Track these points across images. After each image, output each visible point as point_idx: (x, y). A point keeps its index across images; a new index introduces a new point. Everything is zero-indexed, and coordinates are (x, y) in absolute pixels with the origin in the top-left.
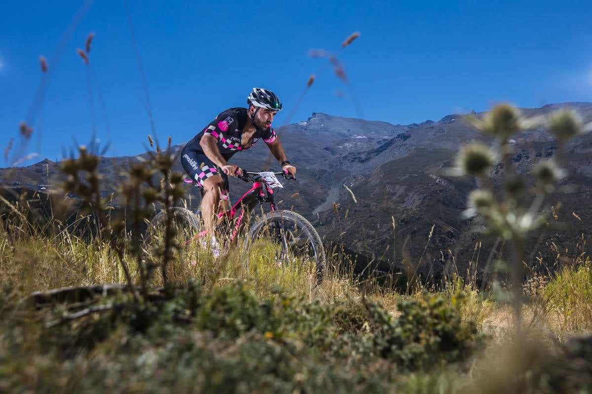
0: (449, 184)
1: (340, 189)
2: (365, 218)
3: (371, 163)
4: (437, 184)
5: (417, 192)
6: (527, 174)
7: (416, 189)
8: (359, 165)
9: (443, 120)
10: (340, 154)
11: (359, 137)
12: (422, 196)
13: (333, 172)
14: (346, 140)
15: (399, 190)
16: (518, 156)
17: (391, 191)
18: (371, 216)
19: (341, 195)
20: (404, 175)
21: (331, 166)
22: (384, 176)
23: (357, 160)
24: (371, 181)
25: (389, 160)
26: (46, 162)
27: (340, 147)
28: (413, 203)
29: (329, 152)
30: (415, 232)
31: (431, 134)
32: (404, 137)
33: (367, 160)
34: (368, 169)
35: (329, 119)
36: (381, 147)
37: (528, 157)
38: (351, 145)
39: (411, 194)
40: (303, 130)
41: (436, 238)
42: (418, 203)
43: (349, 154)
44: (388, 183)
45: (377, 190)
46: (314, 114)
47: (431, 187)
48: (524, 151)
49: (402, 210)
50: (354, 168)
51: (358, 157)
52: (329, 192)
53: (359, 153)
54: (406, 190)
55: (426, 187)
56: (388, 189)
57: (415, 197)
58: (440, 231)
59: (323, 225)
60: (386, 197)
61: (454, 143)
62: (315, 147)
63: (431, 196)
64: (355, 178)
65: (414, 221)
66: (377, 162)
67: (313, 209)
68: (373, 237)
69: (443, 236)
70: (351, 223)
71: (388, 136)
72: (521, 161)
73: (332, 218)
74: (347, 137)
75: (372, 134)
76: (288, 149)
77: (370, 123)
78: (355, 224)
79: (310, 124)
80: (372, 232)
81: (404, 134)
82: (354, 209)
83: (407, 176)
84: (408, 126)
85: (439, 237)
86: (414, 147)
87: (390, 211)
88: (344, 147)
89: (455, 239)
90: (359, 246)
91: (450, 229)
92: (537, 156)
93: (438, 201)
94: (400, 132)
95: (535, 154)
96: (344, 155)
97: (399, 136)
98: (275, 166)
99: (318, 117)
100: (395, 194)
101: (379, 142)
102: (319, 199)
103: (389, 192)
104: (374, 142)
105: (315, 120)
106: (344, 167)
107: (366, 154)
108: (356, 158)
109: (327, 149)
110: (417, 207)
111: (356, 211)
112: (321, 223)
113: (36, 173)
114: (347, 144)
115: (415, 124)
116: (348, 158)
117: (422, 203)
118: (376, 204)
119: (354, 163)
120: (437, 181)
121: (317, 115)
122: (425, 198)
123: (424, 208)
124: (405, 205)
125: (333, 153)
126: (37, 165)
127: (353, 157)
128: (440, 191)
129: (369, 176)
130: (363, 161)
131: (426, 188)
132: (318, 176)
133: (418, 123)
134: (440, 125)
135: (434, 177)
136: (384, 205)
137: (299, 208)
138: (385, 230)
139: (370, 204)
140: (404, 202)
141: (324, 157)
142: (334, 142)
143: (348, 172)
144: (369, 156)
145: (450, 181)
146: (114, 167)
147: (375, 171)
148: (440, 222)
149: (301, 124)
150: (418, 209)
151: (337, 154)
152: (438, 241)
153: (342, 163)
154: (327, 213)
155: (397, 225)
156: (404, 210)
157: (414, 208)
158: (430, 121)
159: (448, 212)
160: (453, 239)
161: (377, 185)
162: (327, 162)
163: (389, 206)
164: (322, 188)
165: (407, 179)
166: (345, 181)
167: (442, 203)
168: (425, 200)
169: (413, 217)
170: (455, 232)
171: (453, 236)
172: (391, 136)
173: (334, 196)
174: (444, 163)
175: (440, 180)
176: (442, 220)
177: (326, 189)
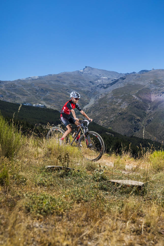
0: (140, 100)
2: (104, 111)
3: (108, 89)
4: (135, 99)
5: (126, 102)
7: (126, 101)
8: (103, 89)
9: (140, 72)
10: (96, 84)
11: (104, 78)
12: (128, 104)
13: (92, 92)
14: (99, 79)
15: (119, 101)
18: (107, 111)
19: (95, 101)
20: (122, 95)
21: (92, 89)
22: (113, 94)
24: (108, 96)
25: (116, 88)
27: (96, 81)
28: (125, 106)
29: (91, 83)
30: (124, 118)
31: (134, 78)
32: (123, 79)
33: (107, 87)
34: (107, 91)
36: (113, 82)
38: (101, 81)
39: (124, 103)
40: (81, 73)
42: (126, 106)
43: (100, 84)
44: (115, 98)
45: (110, 100)
46: (86, 67)
47: (132, 100)
49: (120, 109)
50: (101, 91)
52: (91, 100)
53: (104, 85)
54: (122, 101)
57: (126, 104)
58: (135, 118)
61: (144, 82)
62: (86, 81)
63: (132, 104)
64: (101, 95)
65: (124, 114)
66: (111, 88)
67: (84, 107)
68: (107, 119)
69: (136, 121)
70: (99, 113)
71: (116, 78)
73: (91, 111)
75: (110, 77)
76: (74, 81)
77: (109, 72)
79: (84, 71)
80: (107, 117)
81: (123, 77)
84: (125, 74)
85: (134, 121)
87: (115, 109)
89: (141, 122)
90: (101, 123)
91: (139, 118)
93: (135, 106)
94: (121, 76)
97: (121, 78)
98: (69, 88)
100: (117, 102)
101: (112, 80)
102: (86, 103)
103: (115, 101)
104: (110, 80)
105: (86, 69)
106: (97, 90)
107: (106, 85)
108: (102, 87)
109: (91, 82)
110: (126, 108)
111: (101, 108)
114: (99, 81)
115: (128, 73)
116: (99, 86)
117: (128, 107)
118: (109, 106)
119: (101, 89)
121: (87, 67)
122: (130, 104)
123: (129, 109)
125: (93, 84)
128: (136, 102)
129: (107, 94)
130: (105, 88)
131: (130, 101)
132: (86, 93)
133: (129, 73)
134: (139, 74)
135: (134, 96)
136: (113, 107)
138: (112, 117)
139: (107, 106)
140: (121, 106)
141: (89, 85)
142: (93, 79)
143: (98, 92)
144: (108, 86)
145: (141, 98)
146: (5, 85)
147: (110, 92)
148: (135, 115)
149: (81, 71)
150: (126, 109)
151: (94, 84)
152: (133, 123)
153: (96, 88)
154: (89, 109)
155: (117, 115)
156: (121, 109)
157: (124, 108)
158: (134, 72)
159: (138, 111)
160: (140, 122)
161: (110, 98)
162: (90, 88)
163: (114, 107)
164: (87, 98)
165: (123, 97)
166: (97, 96)
167: (136, 107)
168: (130, 106)
169: (124, 112)
170: (141, 119)
171: (140, 121)
172: (118, 78)
173: (92, 102)
174: (139, 91)
175: (136, 98)
176: (136, 114)
177: (89, 98)
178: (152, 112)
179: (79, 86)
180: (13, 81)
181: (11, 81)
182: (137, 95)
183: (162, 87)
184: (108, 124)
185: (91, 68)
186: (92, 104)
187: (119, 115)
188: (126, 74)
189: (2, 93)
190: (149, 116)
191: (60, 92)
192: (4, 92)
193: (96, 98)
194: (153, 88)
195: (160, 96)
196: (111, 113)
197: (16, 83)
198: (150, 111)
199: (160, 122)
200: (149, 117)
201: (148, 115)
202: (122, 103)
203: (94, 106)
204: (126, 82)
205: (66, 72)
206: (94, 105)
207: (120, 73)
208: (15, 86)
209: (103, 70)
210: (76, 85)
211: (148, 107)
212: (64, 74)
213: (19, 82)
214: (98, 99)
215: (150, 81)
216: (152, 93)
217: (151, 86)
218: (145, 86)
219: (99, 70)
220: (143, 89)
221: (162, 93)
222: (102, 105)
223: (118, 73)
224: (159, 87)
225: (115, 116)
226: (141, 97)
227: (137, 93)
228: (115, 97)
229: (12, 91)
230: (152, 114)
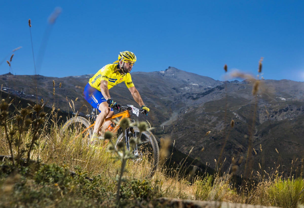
0: (243, 120)
1: (179, 113)
2: (191, 133)
3: (199, 101)
4: (236, 118)
5: (224, 121)
6: (290, 120)
7: (223, 119)
8: (192, 100)
10: (182, 93)
11: (194, 84)
12: (226, 124)
13: (176, 103)
15: (213, 119)
16: (286, 108)
17: (209, 119)
18: (194, 132)
19: (178, 117)
20: (218, 110)
21: (175, 99)
22: (205, 109)
23: (191, 98)
24: (197, 111)
25: (209, 101)
26: (10, 74)
27: (182, 89)
28: (221, 127)
29: (175, 91)
30: (219, 145)
31: (236, 88)
32: (220, 88)
33: (197, 98)
34: (196, 104)
35: (178, 71)
36: (206, 92)
37: (292, 110)
38: (189, 88)
39: (220, 122)
40: (162, 76)
41: (231, 151)
42: (223, 128)
43: (187, 93)
44: (207, 114)
45: (200, 117)
46: (170, 67)
48: (290, 106)
49: (213, 131)
50: (188, 102)
51: (192, 96)
52: (172, 115)
53: (193, 94)
54: (218, 120)
55: (229, 119)
56: (207, 117)
57: (222, 124)
58: (235, 146)
59: (165, 133)
60: (205, 122)
61: (249, 95)
62: (167, 86)
64: (188, 108)
65: (220, 139)
66: (202, 100)
67: (161, 123)
69: (236, 150)
70: (182, 134)
71: (211, 86)
72: (287, 112)
73: (171, 130)
74: (187, 83)
75: (202, 84)
76: (151, 86)
77: (201, 77)
78: (185, 136)
79: (166, 73)
80: (194, 142)
81: (220, 86)
82: (185, 126)
83: (219, 111)
85: (233, 150)
86: (225, 95)
88: (184, 89)
90: (185, 150)
91: (241, 146)
92: (297, 110)
93: (236, 129)
94: (218, 85)
95: (296, 108)
96: (184, 94)
97: (217, 87)
99: (171, 69)
100: (210, 121)
101: (205, 89)
102: (166, 118)
103: (208, 119)
104: (202, 89)
105: (169, 71)
106: (183, 101)
107: (197, 95)
108: (190, 96)
109: (174, 89)
110: (222, 130)
111: (186, 128)
112: (164, 132)
113: (2, 80)
114: (186, 88)
115: (228, 82)
116: (186, 96)
117: (226, 128)
118: (198, 125)
119: (189, 100)
120: (237, 117)
121: (171, 68)
122: (228, 125)
123: (227, 132)
124: (215, 128)
125: (177, 91)
126: (3, 75)
127: (189, 96)
128: (237, 123)
129: (197, 108)
130: (194, 99)
132: (166, 104)
133: (230, 81)
134: (243, 84)
135: (235, 114)
136: (203, 127)
137: (153, 121)
138: (201, 142)
139: (195, 125)
140: (215, 126)
141: (171, 93)
142: (179, 85)
143: (184, 104)
144: (199, 96)
145: (244, 118)
146: (49, 82)
147: (200, 106)
148: (235, 142)
149: (161, 72)
150: (223, 132)
151: (179, 92)
152: (232, 153)
153: (182, 98)
154: (169, 127)
155: (209, 139)
156: (215, 131)
157: (220, 131)
158: (237, 80)
159: (241, 136)
160: (242, 153)
161: (200, 114)
162: (173, 97)
163: (206, 128)
164: (168, 112)
165: (219, 113)
166: (182, 109)
167: (238, 130)
168: (228, 127)
169: (219, 136)
170: (243, 148)
171: (242, 151)
172: (213, 86)
173: (174, 117)
174: (242, 107)
175: (238, 116)
176: (237, 140)
177: (171, 112)
178: (261, 139)
179: (157, 93)
180: (62, 79)
181: (59, 78)
182: (239, 113)
183: (275, 105)
184: (195, 152)
185: (177, 69)
186: (174, 120)
187: (212, 140)
188: (226, 82)
189: (43, 95)
190: (256, 144)
191: (129, 99)
192: (47, 93)
193: (180, 112)
194: (262, 105)
195: (272, 117)
196: (201, 136)
197: (65, 81)
198: (257, 137)
199: (271, 156)
200: (256, 146)
201: (254, 143)
202: (218, 123)
203: (176, 124)
204: (225, 93)
205: (140, 72)
206: (177, 122)
207: (216, 80)
208: (63, 85)
209: (193, 74)
210: (152, 91)
211: (255, 131)
212: (138, 75)
213: (71, 80)
214: (182, 114)
215: (259, 95)
216: (260, 112)
217: (259, 102)
218: (250, 100)
219: (188, 73)
220: (248, 105)
221: (274, 113)
222: (188, 123)
223: (213, 80)
224: (271, 104)
225: (206, 141)
226: (245, 116)
227: (240, 109)
228: (208, 112)
229: (58, 92)
230: (260, 142)
